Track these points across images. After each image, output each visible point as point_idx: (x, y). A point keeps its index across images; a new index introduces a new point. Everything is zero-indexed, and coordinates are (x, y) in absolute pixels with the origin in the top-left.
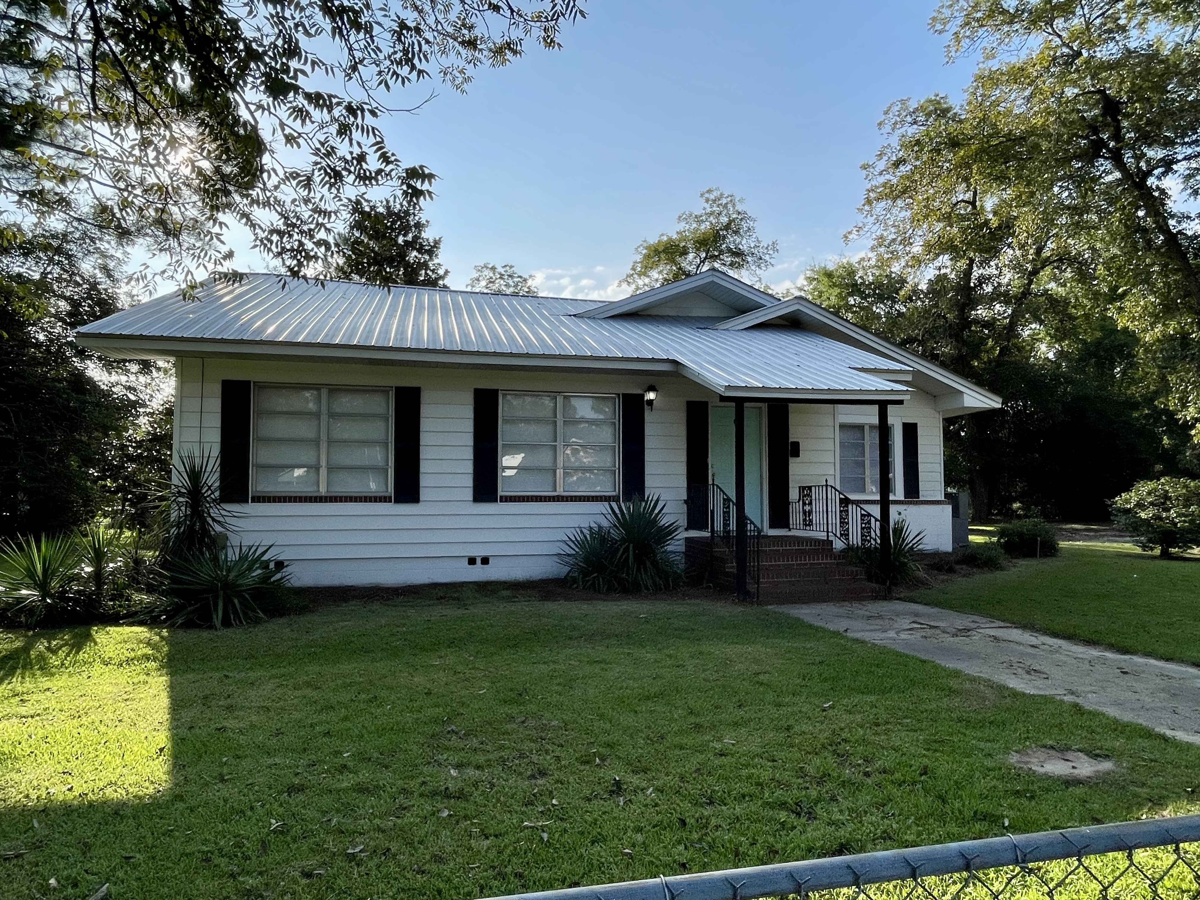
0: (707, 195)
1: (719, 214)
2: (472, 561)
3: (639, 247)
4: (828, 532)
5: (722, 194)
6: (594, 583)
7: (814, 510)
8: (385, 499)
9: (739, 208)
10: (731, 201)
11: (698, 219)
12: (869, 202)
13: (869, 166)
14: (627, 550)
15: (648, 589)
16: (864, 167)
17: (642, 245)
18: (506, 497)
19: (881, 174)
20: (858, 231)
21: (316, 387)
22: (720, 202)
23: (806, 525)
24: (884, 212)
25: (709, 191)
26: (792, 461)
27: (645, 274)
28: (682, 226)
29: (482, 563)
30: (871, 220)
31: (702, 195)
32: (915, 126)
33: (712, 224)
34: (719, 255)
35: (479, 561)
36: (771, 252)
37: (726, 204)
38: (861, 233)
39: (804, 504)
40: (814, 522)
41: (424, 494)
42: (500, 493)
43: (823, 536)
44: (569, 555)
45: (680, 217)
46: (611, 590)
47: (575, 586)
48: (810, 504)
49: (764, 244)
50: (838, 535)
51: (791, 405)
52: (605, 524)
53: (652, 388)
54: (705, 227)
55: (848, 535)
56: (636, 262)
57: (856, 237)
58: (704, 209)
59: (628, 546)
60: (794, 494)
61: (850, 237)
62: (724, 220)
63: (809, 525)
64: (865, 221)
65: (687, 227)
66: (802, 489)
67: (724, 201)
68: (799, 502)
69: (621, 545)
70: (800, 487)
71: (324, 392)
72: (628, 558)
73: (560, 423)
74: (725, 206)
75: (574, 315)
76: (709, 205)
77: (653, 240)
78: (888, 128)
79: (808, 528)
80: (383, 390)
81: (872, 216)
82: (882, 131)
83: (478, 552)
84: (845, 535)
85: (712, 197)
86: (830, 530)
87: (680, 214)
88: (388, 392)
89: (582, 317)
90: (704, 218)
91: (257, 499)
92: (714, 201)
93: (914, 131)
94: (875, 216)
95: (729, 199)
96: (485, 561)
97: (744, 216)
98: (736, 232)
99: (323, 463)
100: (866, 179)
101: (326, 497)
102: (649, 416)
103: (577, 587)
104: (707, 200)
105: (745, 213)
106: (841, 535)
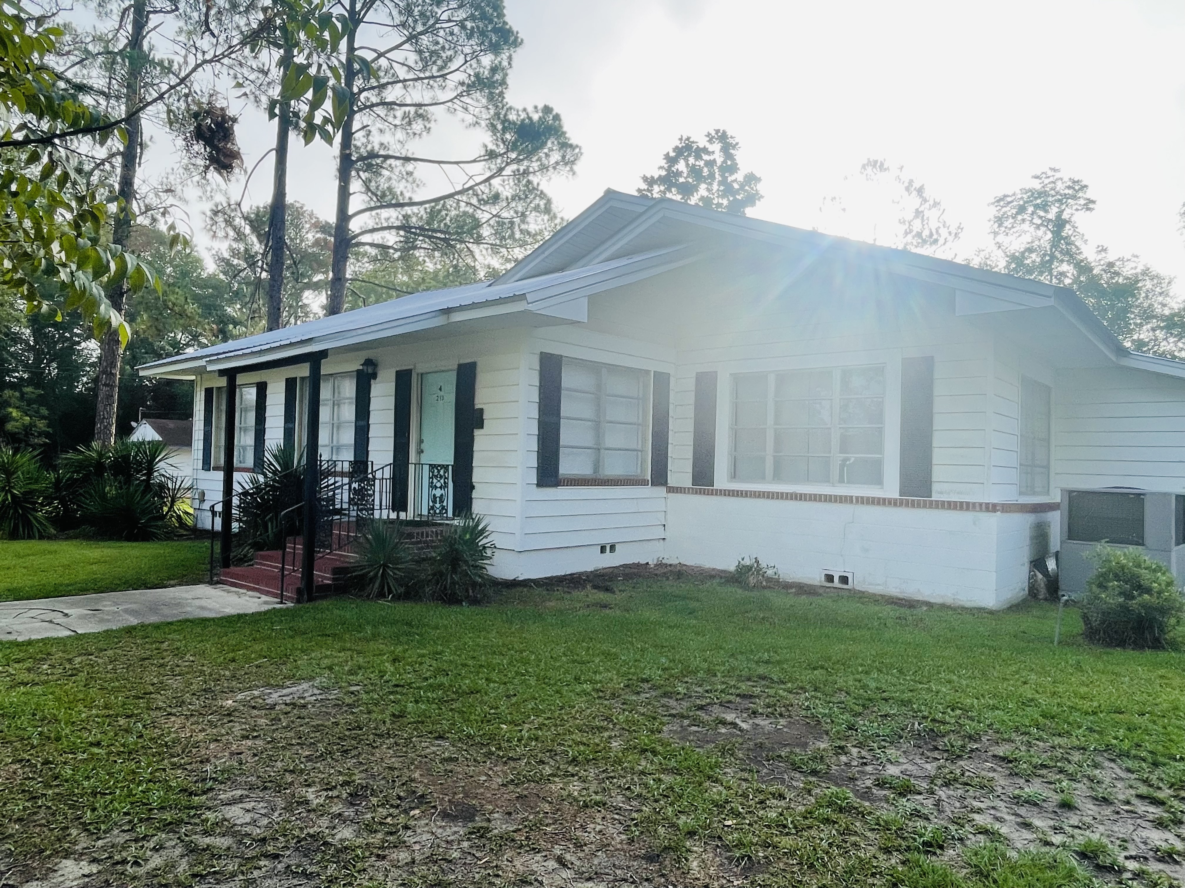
26: (477, 432)
53: (368, 362)
102: (374, 391)
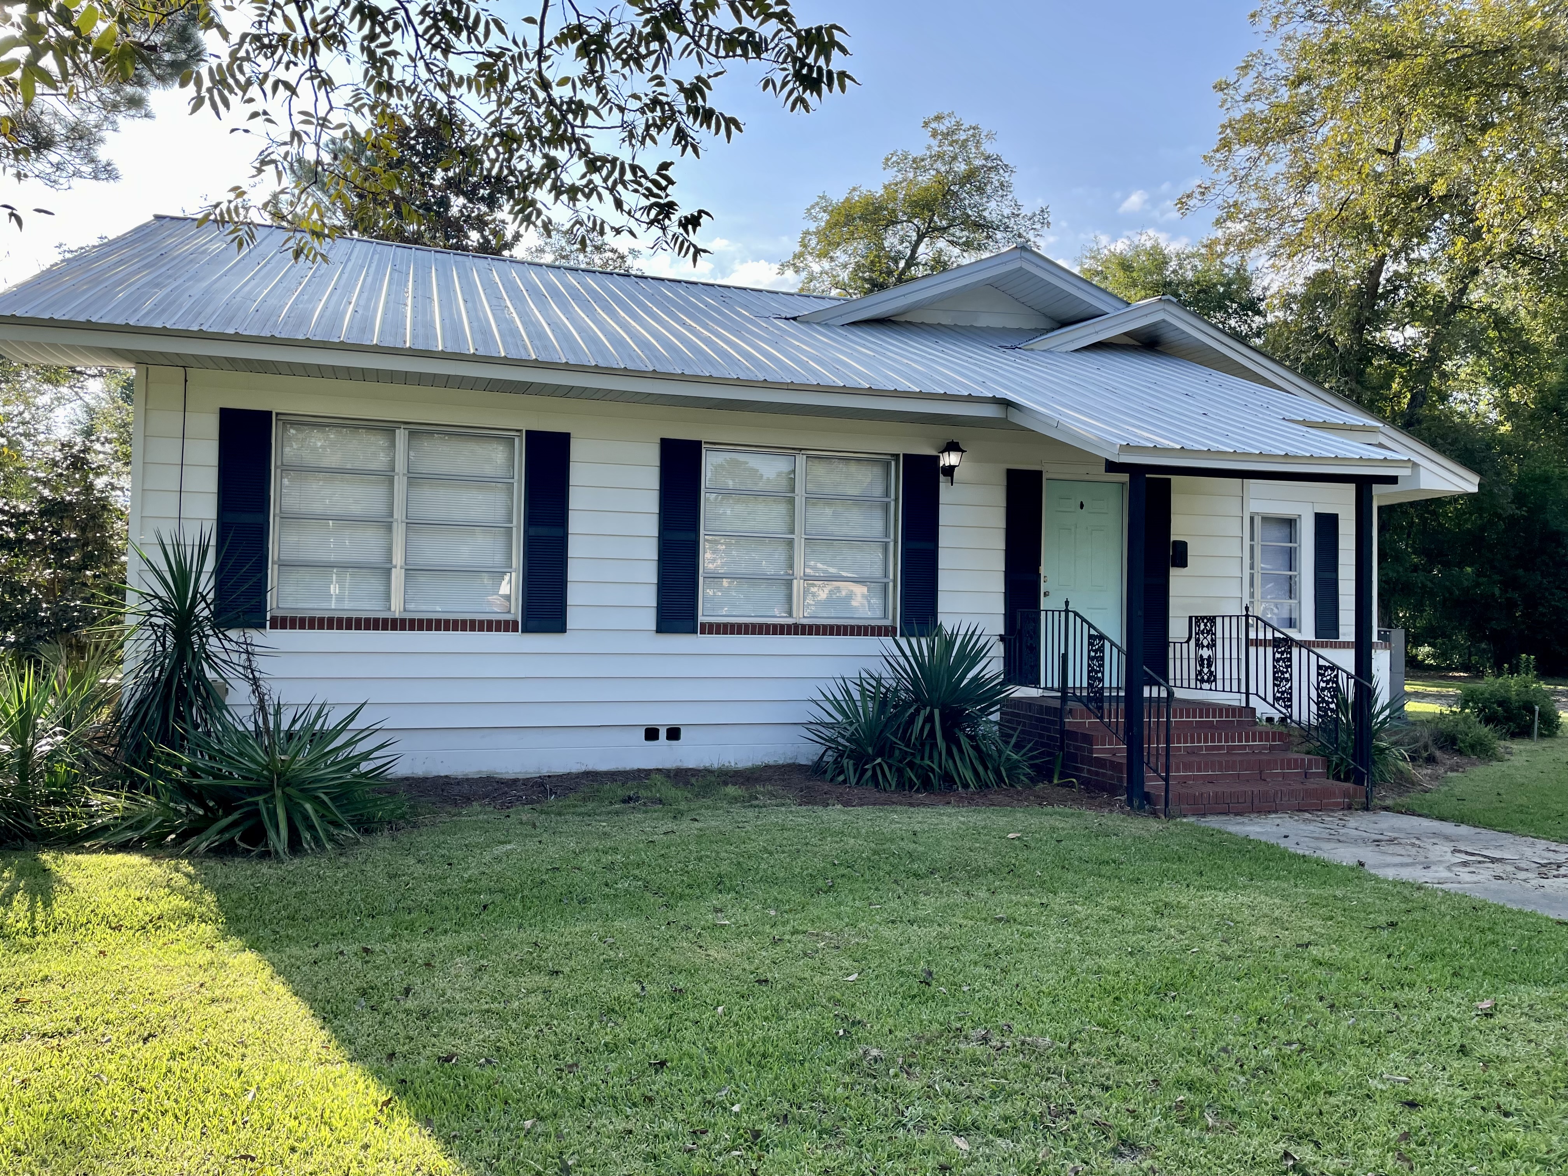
0: (934, 125)
1: (954, 158)
2: (651, 734)
3: (813, 207)
4: (1247, 694)
5: (958, 124)
6: (874, 774)
7: (1219, 655)
8: (507, 626)
9: (989, 148)
10: (974, 136)
11: (917, 164)
12: (1226, 144)
13: (1228, 85)
14: (930, 719)
15: (966, 786)
16: (1220, 87)
17: (817, 204)
18: (711, 625)
19: (1247, 99)
20: (1203, 194)
21: (387, 428)
22: (955, 137)
23: (1202, 681)
24: (1248, 164)
25: (938, 118)
26: (1175, 573)
27: (823, 255)
28: (891, 175)
29: (668, 738)
30: (1224, 176)
31: (926, 124)
32: (1310, 23)
33: (938, 172)
34: (948, 227)
35: (663, 734)
36: (1038, 226)
37: (967, 140)
38: (1208, 197)
39: (1199, 645)
40: (1219, 676)
41: (573, 618)
42: (701, 619)
43: (1235, 700)
44: (823, 724)
45: (887, 160)
46: (904, 785)
47: (841, 778)
48: (1212, 645)
49: (1026, 211)
50: (1270, 699)
51: (1176, 481)
52: (886, 673)
53: (952, 447)
54: (925, 179)
55: (1290, 700)
56: (807, 233)
57: (1199, 204)
58: (929, 148)
59: (932, 714)
60: (1177, 629)
61: (1191, 203)
62: (961, 167)
63: (1208, 681)
64: (1215, 176)
65: (900, 177)
66: (1195, 621)
67: (963, 136)
68: (1188, 642)
69: (918, 711)
70: (1191, 618)
71: (401, 435)
72: (932, 731)
73: (799, 501)
74: (964, 144)
75: (794, 319)
76: (936, 142)
77: (838, 196)
78: (1265, 23)
79: (1206, 686)
80: (502, 436)
81: (1226, 169)
82: (1256, 28)
83: (663, 719)
84: (1285, 698)
85: (943, 127)
86: (1252, 690)
87: (887, 153)
88: (511, 440)
89: (807, 322)
90: (927, 162)
91: (280, 623)
92: (946, 135)
93: (1306, 31)
94: (1231, 170)
95: (971, 132)
96: (674, 734)
97: (994, 165)
98: (981, 190)
99: (398, 559)
100: (1221, 106)
101: (403, 621)
102: (946, 493)
103: (844, 782)
104: (934, 134)
105: (998, 158)
106: (1276, 699)
